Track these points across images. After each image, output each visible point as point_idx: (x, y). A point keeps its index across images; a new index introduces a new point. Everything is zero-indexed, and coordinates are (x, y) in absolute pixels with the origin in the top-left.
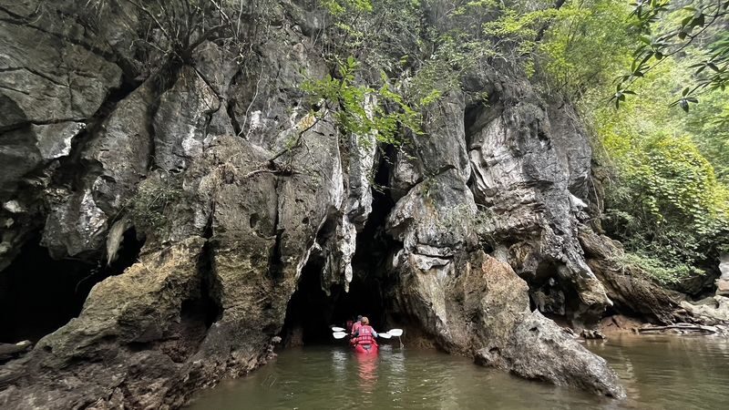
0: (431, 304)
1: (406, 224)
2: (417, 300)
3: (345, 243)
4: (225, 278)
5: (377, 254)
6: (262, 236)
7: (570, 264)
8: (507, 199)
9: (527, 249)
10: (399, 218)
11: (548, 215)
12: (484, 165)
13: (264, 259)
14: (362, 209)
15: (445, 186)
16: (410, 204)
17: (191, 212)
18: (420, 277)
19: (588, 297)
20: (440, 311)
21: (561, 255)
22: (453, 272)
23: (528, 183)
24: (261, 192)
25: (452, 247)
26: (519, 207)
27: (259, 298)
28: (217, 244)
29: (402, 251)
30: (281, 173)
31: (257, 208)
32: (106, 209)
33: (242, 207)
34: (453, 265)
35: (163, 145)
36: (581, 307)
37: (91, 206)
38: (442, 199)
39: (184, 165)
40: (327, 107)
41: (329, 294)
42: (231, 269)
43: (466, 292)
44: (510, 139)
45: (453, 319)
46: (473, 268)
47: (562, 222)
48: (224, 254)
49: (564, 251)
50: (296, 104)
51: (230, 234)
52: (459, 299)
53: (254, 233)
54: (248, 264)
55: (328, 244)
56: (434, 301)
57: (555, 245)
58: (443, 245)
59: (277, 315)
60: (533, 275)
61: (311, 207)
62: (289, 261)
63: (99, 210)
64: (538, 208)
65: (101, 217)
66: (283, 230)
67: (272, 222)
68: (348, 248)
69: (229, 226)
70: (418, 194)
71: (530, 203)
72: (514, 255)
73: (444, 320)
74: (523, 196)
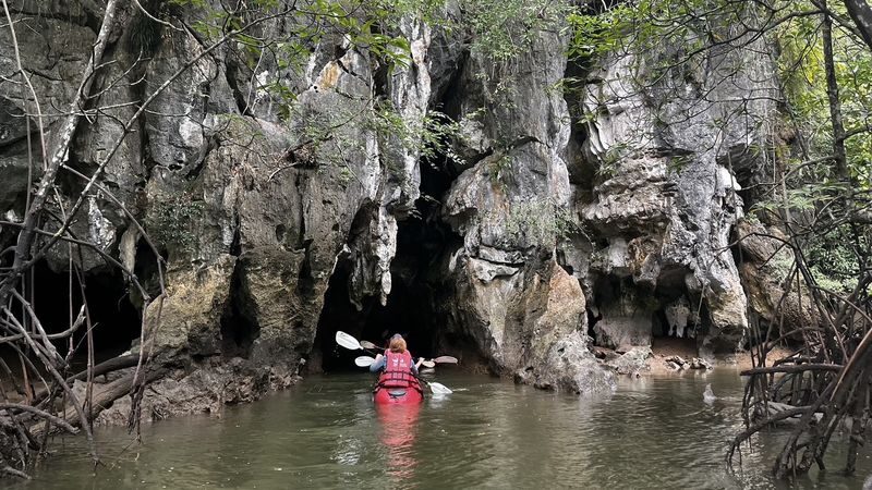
0: (489, 323)
1: (468, 215)
2: (474, 319)
3: (383, 246)
4: (259, 297)
5: (430, 246)
6: (290, 250)
7: (699, 272)
8: (629, 172)
9: (648, 248)
10: (460, 205)
11: (680, 202)
12: (605, 112)
13: (294, 275)
14: (404, 197)
15: (522, 166)
16: (473, 188)
17: (219, 228)
18: (479, 290)
19: (720, 317)
20: (497, 332)
21: (689, 260)
22: (521, 285)
23: (659, 149)
24: (285, 198)
25: (524, 251)
26: (644, 185)
27: (289, 317)
28: (246, 262)
29: (462, 250)
30: (302, 166)
31: (283, 218)
32: (113, 218)
33: (266, 218)
34: (522, 274)
35: (158, 133)
36: (711, 330)
37: (98, 217)
38: (517, 185)
39: (184, 158)
40: (356, 50)
41: (360, 308)
42: (263, 287)
43: (528, 310)
44: (642, 76)
45: (509, 341)
46: (541, 281)
47: (698, 212)
48: (255, 272)
49: (694, 254)
50: (313, 50)
51: (259, 250)
52: (520, 319)
53: (282, 248)
54: (278, 281)
55: (358, 242)
56: (492, 319)
57: (682, 245)
58: (513, 248)
59: (310, 333)
60: (652, 285)
61: (342, 209)
62: (320, 276)
63: (106, 220)
64: (667, 189)
65: (109, 228)
66: (310, 241)
67: (297, 231)
68: (386, 251)
69: (257, 241)
70: (485, 175)
71: (658, 181)
72: (632, 255)
73: (499, 342)
74: (651, 169)
